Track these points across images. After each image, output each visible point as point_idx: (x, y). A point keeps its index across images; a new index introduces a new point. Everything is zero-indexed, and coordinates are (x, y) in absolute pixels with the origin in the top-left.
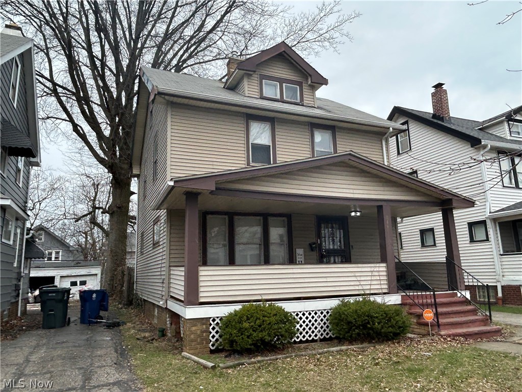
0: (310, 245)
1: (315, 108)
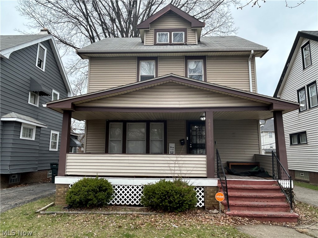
0: (181, 141)
1: (196, 45)
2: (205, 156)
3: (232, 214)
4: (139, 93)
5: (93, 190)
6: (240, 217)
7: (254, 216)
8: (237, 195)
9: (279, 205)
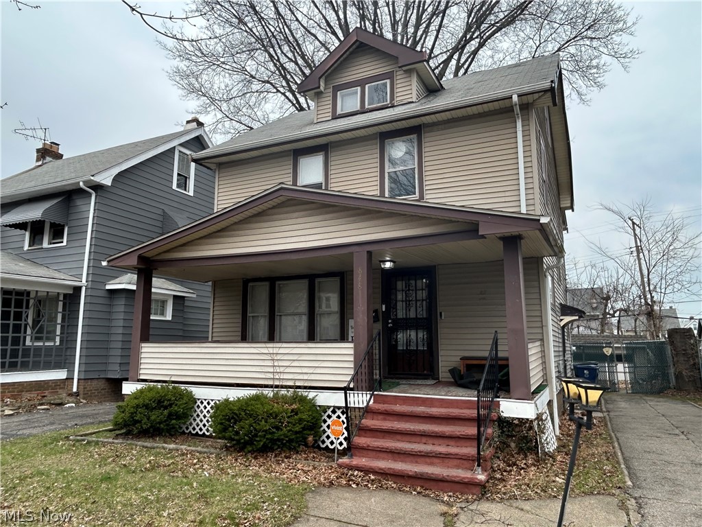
1: (412, 102)
2: (352, 345)
3: (347, 465)
4: (241, 226)
5: (146, 406)
6: (361, 471)
7: (388, 472)
8: (384, 428)
9: (457, 454)
